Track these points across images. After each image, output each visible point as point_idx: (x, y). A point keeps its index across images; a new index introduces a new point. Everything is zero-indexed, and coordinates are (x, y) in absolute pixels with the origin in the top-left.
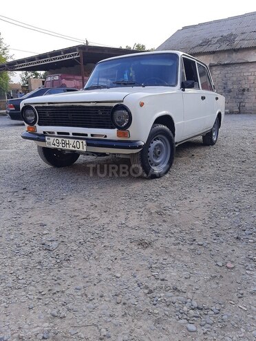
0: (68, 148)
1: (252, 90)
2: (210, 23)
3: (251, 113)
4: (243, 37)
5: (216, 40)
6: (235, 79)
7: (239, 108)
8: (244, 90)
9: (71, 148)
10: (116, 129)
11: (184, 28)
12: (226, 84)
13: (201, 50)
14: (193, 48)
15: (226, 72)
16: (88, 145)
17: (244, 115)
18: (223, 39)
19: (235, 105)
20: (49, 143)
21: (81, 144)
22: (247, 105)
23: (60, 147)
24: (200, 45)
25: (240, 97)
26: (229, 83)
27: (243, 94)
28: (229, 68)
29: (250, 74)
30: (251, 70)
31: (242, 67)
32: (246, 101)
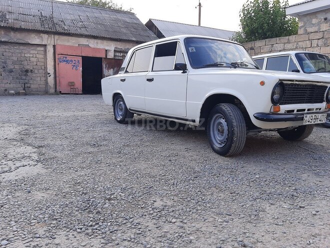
1: (36, 71)
3: (38, 94)
6: (15, 59)
7: (24, 89)
8: (27, 71)
10: (325, 103)
12: (5, 63)
15: (3, 50)
17: (31, 96)
19: (19, 85)
20: (306, 121)
21: (324, 117)
22: (32, 86)
23: (313, 122)
25: (24, 77)
26: (9, 63)
27: (26, 75)
28: (7, 47)
29: (32, 56)
30: (32, 52)
31: (22, 47)
32: (31, 82)
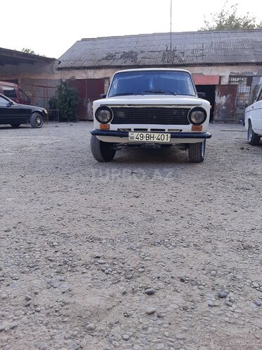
0: (152, 140)
2: (109, 38)
4: (143, 55)
5: (120, 55)
9: (155, 140)
10: (191, 125)
11: (83, 40)
13: (108, 63)
14: (100, 61)
16: (172, 137)
18: (126, 55)
20: (132, 138)
21: (166, 137)
23: (144, 140)
24: (106, 58)
